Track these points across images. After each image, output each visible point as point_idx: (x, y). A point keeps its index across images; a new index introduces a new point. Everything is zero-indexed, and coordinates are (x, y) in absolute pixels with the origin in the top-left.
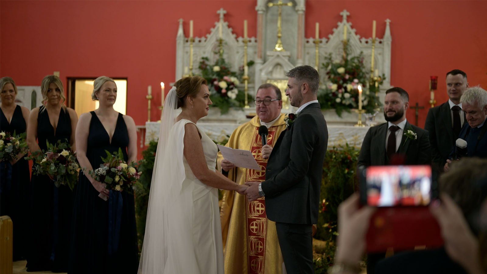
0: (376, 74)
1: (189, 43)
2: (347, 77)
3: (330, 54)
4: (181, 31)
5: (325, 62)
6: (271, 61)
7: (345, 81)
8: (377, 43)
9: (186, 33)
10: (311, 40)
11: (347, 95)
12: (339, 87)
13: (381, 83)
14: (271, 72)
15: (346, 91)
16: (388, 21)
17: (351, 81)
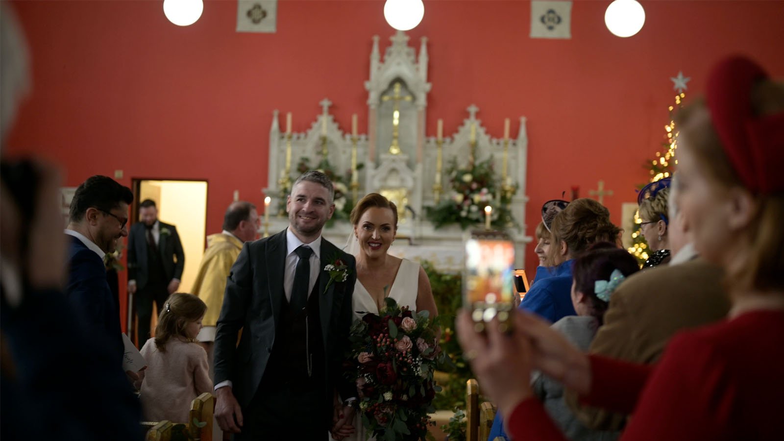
0: (509, 183)
1: (285, 140)
2: (475, 186)
3: (455, 158)
4: (275, 125)
5: (449, 166)
6: (385, 166)
7: (473, 191)
8: (510, 146)
9: (282, 128)
10: (432, 139)
11: (474, 208)
12: (466, 198)
13: (514, 193)
14: (385, 179)
15: (473, 203)
16: (523, 120)
17: (478, 190)
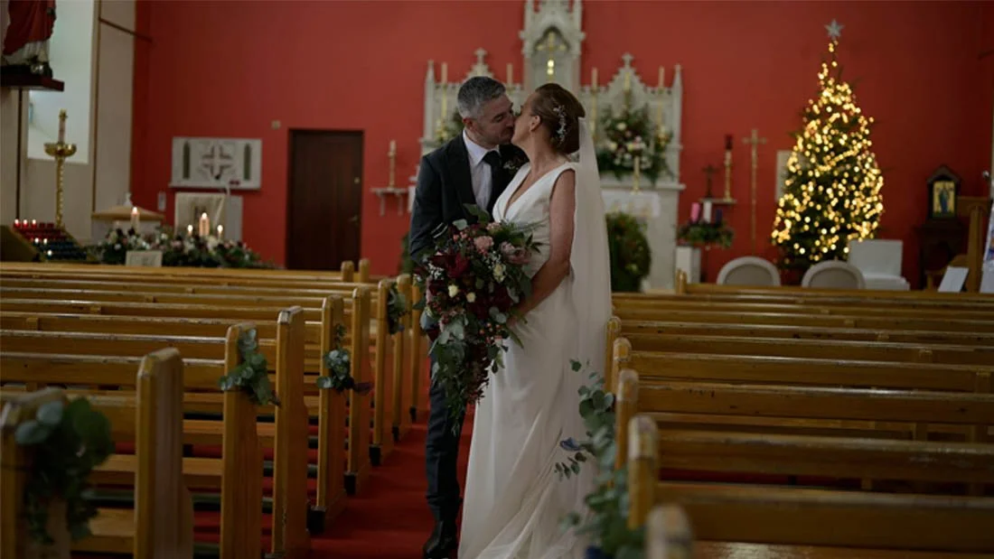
0: (663, 132)
1: (439, 90)
2: (628, 134)
3: (610, 106)
4: (430, 74)
5: (603, 115)
7: (627, 140)
8: (665, 94)
9: (437, 78)
10: (587, 88)
11: (627, 156)
12: (620, 146)
13: (668, 141)
15: (627, 151)
16: (678, 68)
17: (632, 139)
